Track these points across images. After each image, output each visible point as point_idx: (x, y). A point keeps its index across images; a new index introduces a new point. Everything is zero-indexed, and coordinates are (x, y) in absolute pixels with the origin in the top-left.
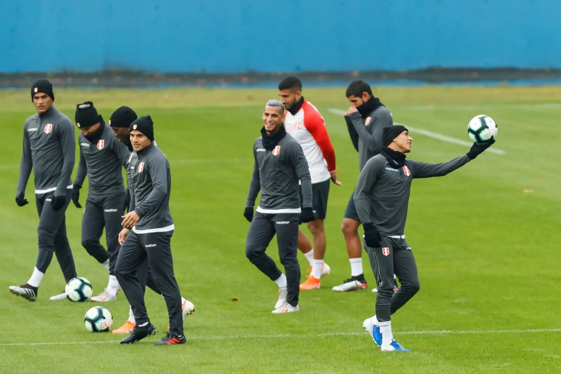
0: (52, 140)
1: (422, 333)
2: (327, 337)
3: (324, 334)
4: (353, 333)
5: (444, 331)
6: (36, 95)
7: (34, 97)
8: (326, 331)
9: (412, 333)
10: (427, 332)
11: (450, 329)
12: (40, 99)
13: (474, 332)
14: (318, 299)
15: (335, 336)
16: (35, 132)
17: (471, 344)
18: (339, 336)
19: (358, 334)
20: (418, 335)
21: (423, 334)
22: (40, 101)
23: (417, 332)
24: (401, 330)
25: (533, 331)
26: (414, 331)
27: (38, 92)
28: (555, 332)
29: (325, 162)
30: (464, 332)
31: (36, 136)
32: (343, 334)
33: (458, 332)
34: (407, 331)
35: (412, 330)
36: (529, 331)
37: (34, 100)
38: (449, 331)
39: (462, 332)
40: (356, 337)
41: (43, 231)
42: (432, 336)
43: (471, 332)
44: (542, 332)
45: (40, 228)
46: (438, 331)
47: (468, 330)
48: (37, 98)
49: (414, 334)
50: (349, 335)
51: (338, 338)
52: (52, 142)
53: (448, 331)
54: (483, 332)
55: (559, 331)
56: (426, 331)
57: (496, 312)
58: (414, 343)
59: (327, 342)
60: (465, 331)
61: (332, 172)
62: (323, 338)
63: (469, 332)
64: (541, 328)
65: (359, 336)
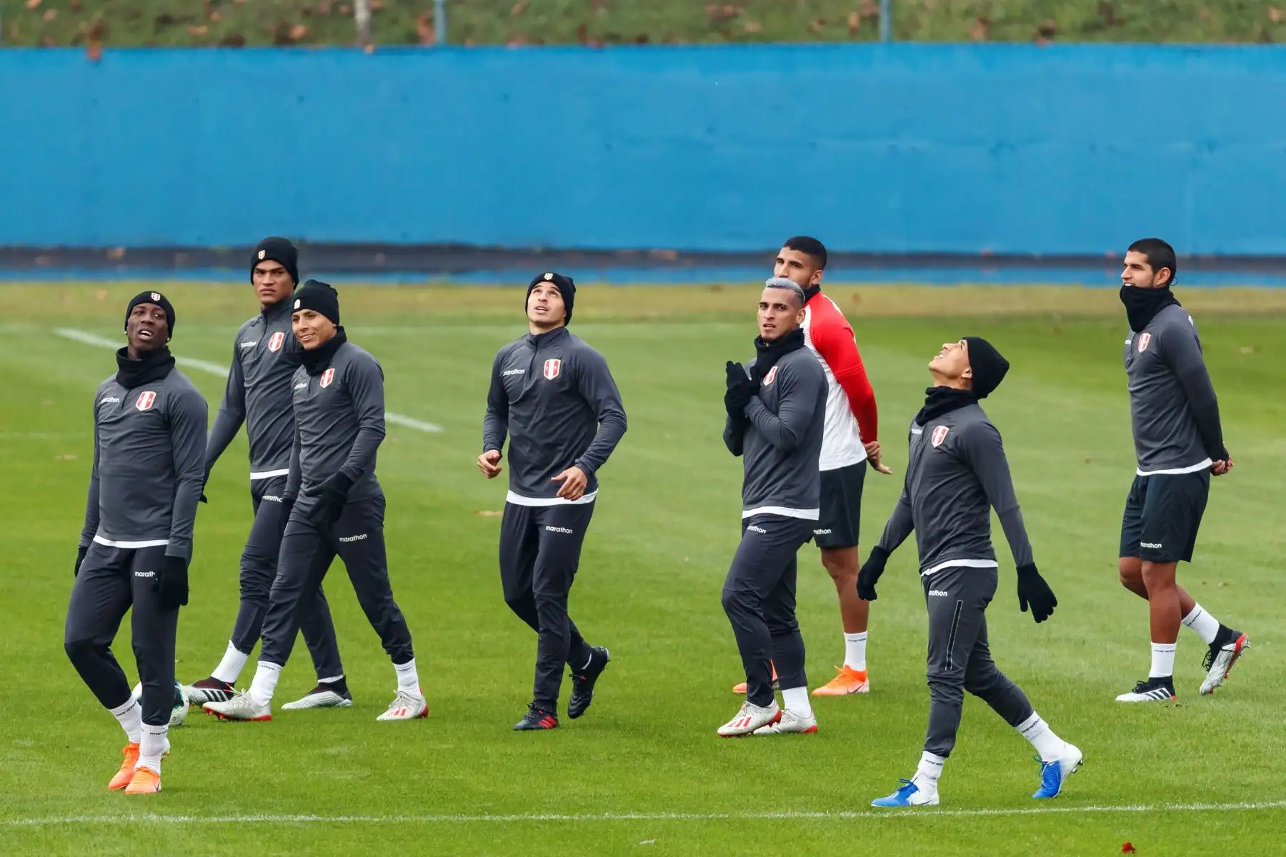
0: (283, 367)
1: (255, 819)
2: (45, 826)
3: (39, 819)
4: (104, 819)
5: (302, 817)
6: (260, 266)
7: (255, 271)
8: (46, 812)
9: (233, 819)
10: (266, 818)
11: (315, 814)
12: (268, 275)
13: (368, 819)
14: (29, 743)
15: (65, 824)
16: (253, 348)
17: (361, 846)
18: (73, 823)
19: (114, 820)
20: (246, 825)
21: (257, 822)
22: (266, 279)
23: (244, 818)
24: (209, 814)
25: (497, 818)
26: (238, 815)
27: (265, 259)
28: (544, 822)
29: (853, 422)
30: (346, 819)
31: (254, 356)
32: (81, 819)
33: (333, 819)
34: (222, 814)
35: (233, 813)
36: (487, 818)
37: (256, 276)
38: (314, 817)
39: (341, 818)
40: (109, 826)
41: (253, 564)
42: (276, 827)
43: (362, 818)
44: (515, 822)
45: (246, 557)
46: (290, 817)
47: (354, 814)
48: (262, 272)
49: (238, 822)
50: (95, 823)
51: (70, 828)
52: (282, 371)
53: (310, 816)
54: (387, 819)
55: (553, 819)
56: (264, 816)
57: (416, 777)
58: (236, 841)
59: (46, 838)
60: (349, 817)
61: (869, 445)
62: (38, 828)
63: (357, 819)
64: (513, 813)
65: (116, 824)
